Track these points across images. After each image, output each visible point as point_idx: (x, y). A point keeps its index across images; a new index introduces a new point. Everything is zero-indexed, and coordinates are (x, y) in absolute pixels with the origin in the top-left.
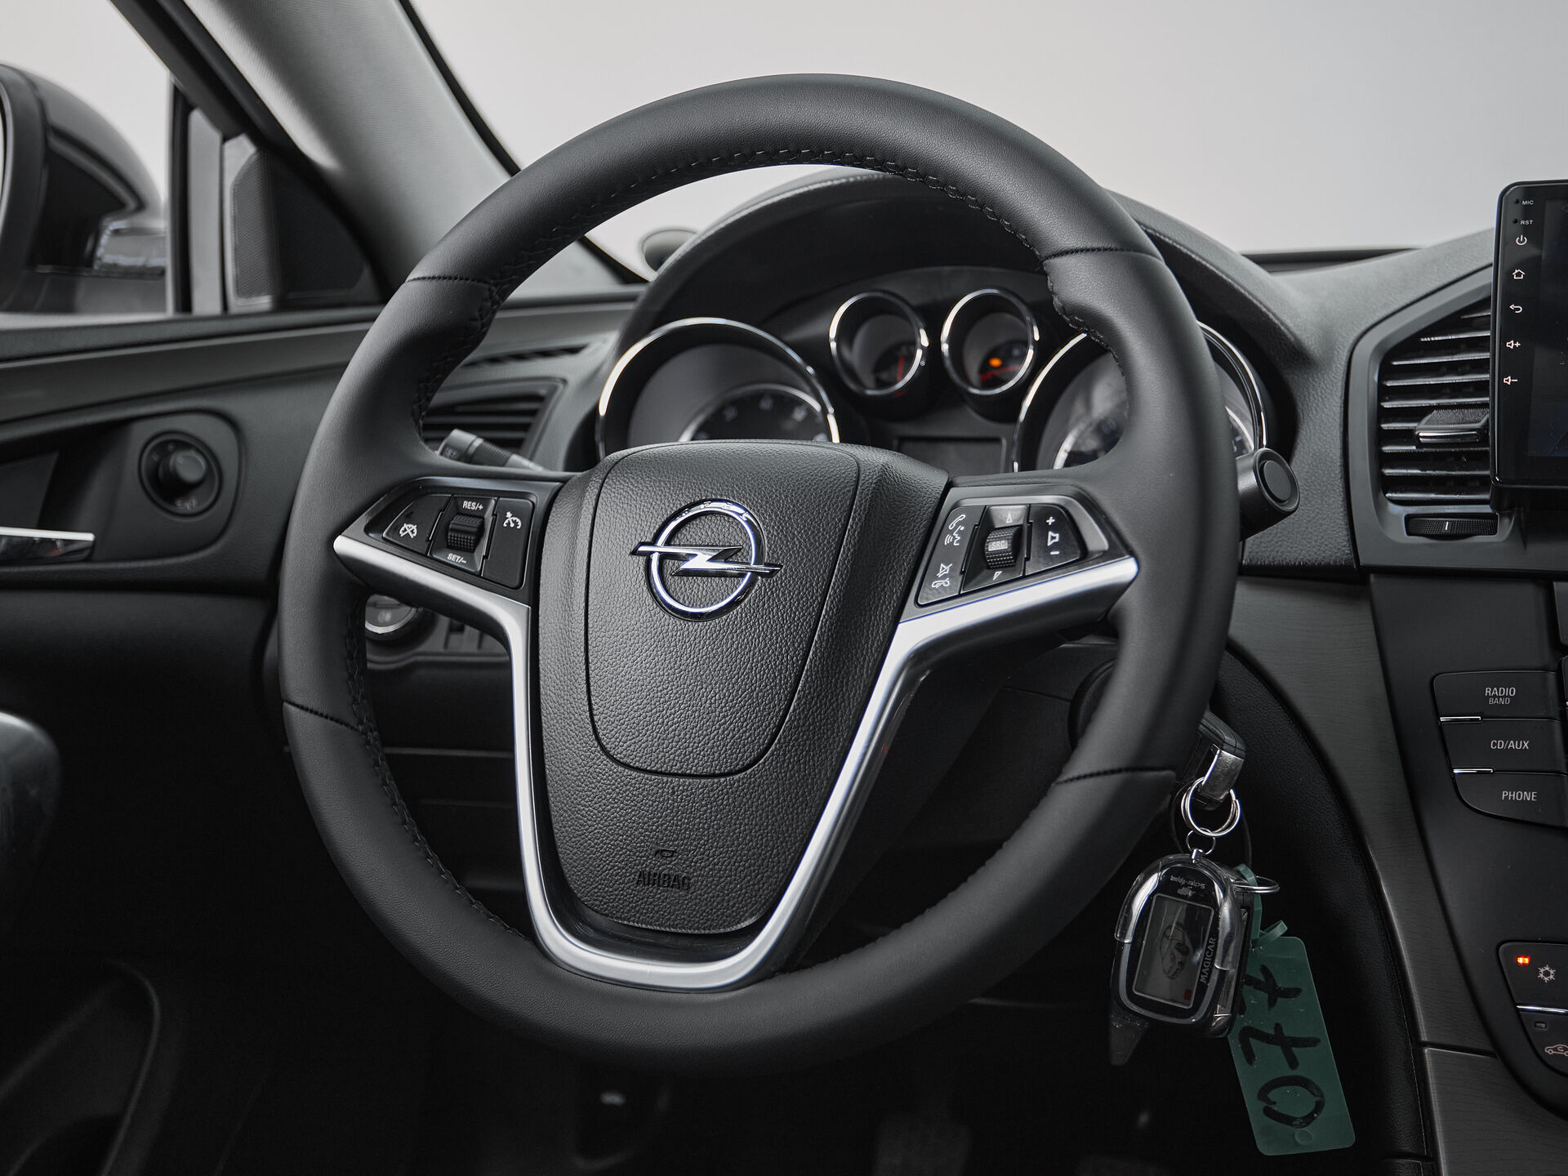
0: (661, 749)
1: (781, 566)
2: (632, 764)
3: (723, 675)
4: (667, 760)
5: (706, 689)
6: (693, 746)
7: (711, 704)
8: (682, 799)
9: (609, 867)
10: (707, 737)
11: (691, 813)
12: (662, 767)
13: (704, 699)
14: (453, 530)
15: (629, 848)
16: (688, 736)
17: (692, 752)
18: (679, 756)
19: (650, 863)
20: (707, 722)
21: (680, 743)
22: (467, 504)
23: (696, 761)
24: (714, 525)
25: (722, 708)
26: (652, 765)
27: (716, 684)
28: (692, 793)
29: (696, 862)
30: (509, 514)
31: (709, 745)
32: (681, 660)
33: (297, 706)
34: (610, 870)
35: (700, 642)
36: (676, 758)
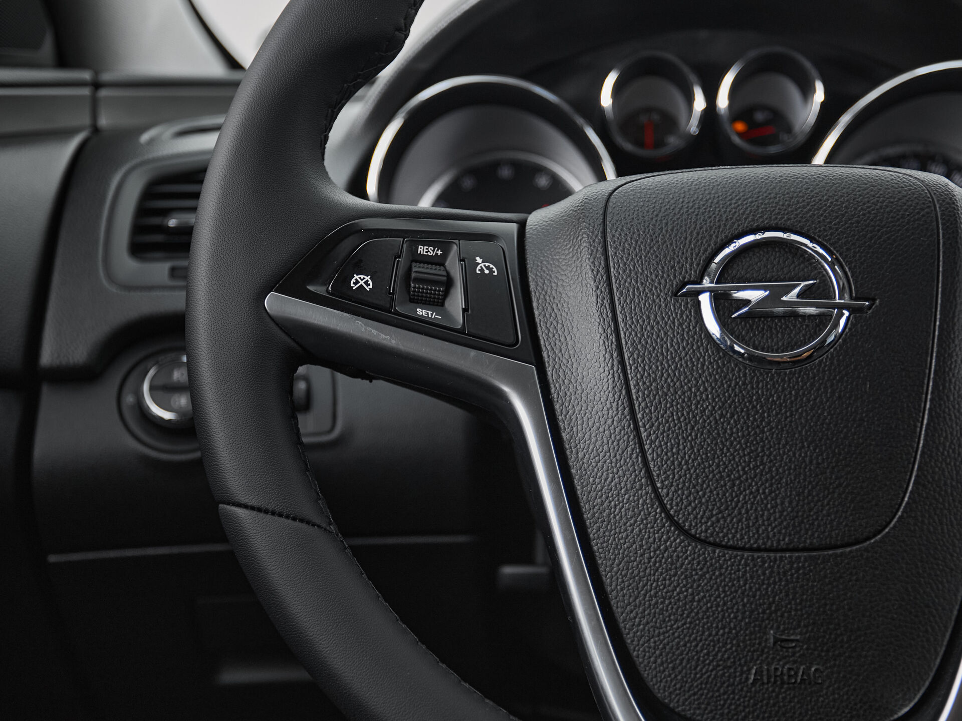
0: (760, 522)
1: (874, 300)
2: (724, 543)
3: (827, 429)
4: (771, 534)
5: (809, 447)
6: (802, 515)
7: (818, 464)
8: (798, 578)
9: (711, 667)
10: (820, 504)
11: (813, 593)
12: (764, 543)
13: (807, 460)
14: (417, 280)
15: (734, 642)
16: (794, 503)
17: (802, 522)
18: (786, 528)
19: (767, 658)
20: (817, 484)
21: (785, 513)
22: (422, 250)
23: (810, 533)
24: (772, 258)
25: (833, 468)
26: (752, 542)
27: (820, 440)
28: (810, 571)
29: (828, 651)
30: (479, 260)
31: (824, 512)
32: (769, 416)
33: (245, 506)
34: (712, 671)
35: (790, 393)
36: (783, 531)
